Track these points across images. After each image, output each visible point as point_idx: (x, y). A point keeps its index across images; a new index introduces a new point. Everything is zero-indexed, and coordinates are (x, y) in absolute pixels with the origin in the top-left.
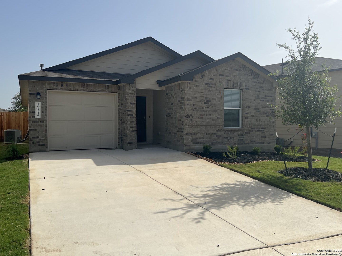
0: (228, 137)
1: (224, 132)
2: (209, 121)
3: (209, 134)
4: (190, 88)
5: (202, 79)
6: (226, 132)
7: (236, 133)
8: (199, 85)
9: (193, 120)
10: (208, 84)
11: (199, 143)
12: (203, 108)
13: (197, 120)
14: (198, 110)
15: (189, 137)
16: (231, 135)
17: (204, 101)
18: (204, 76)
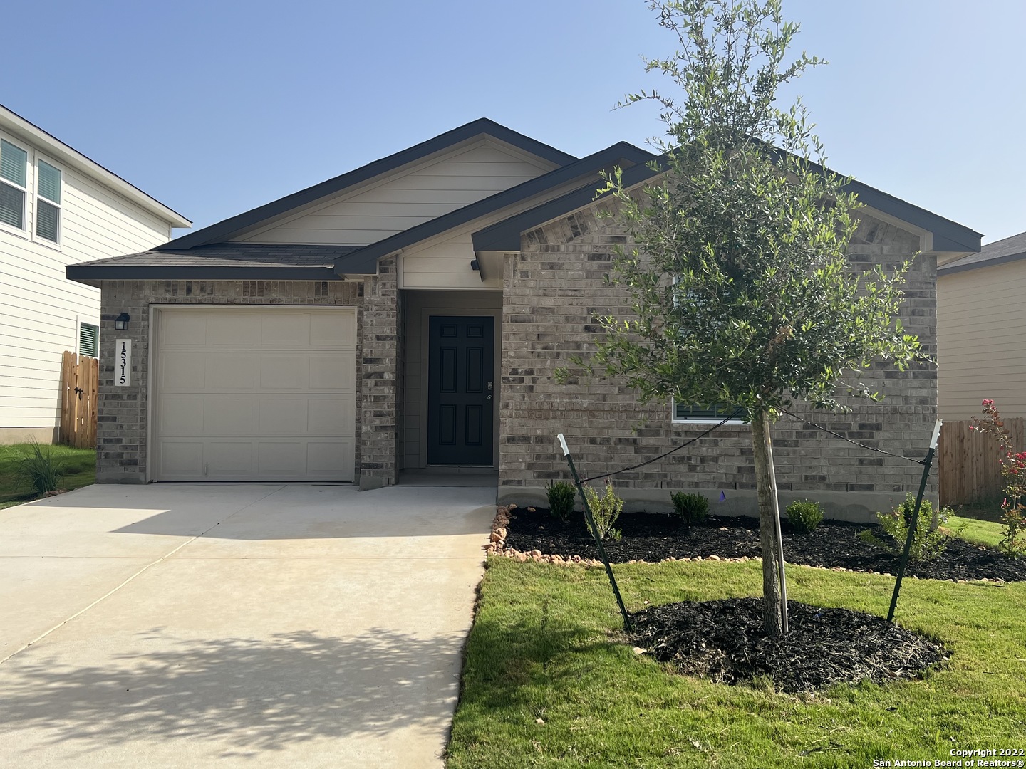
3: (608, 441)
4: (525, 275)
5: (577, 241)
6: (679, 435)
8: (564, 264)
9: (538, 388)
10: (600, 259)
11: (561, 474)
12: (578, 346)
14: (558, 355)
15: (521, 450)
17: (585, 319)
18: (585, 229)
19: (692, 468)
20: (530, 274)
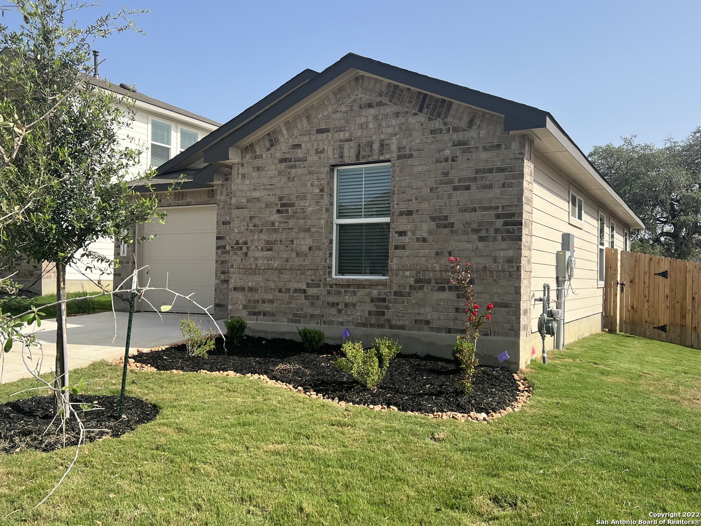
0: (338, 304)
1: (328, 288)
2: (288, 258)
3: (288, 290)
4: (244, 176)
5: (273, 150)
6: (332, 287)
7: (361, 292)
8: (265, 167)
9: (250, 254)
10: (286, 162)
11: (262, 313)
12: (273, 224)
13: (259, 254)
14: (261, 231)
15: (240, 296)
16: (348, 298)
17: (277, 205)
18: (277, 141)
19: (340, 311)
20: (246, 175)
